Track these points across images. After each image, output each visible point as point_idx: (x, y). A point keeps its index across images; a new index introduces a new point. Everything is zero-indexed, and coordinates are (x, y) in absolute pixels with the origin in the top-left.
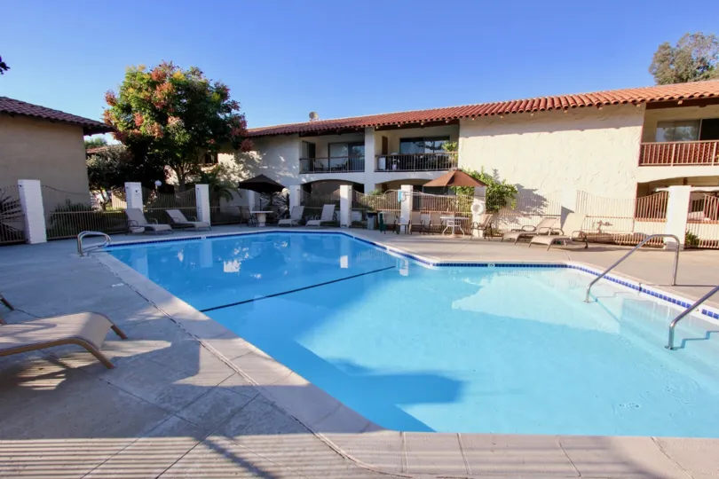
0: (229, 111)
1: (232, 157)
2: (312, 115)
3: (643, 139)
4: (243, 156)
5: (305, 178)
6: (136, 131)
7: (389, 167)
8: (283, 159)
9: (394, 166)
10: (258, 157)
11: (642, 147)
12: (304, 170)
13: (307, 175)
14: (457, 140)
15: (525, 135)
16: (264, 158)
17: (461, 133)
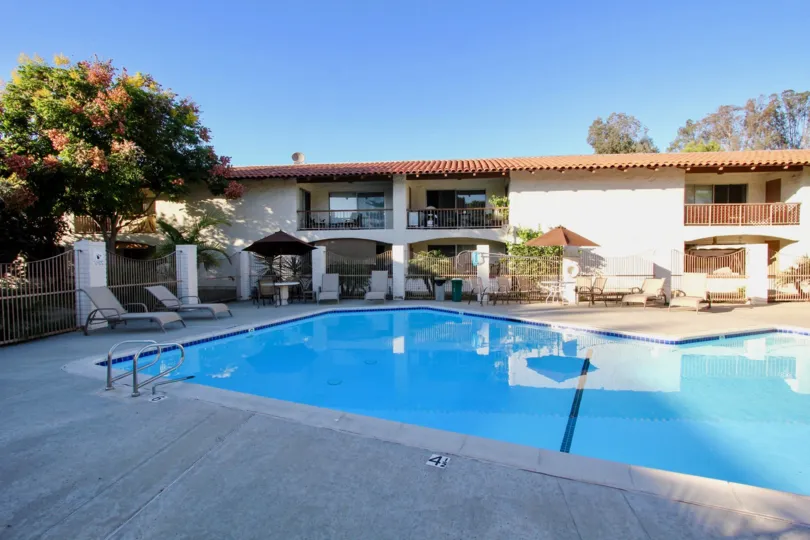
0: (194, 141)
1: (183, 205)
2: (296, 157)
3: (687, 200)
4: (202, 206)
5: (306, 236)
6: (51, 158)
7: (423, 224)
8: (270, 211)
9: (430, 223)
10: (229, 207)
11: (685, 208)
12: (301, 225)
13: (310, 233)
14: (507, 195)
15: (579, 191)
16: (238, 208)
17: (511, 188)
